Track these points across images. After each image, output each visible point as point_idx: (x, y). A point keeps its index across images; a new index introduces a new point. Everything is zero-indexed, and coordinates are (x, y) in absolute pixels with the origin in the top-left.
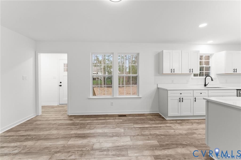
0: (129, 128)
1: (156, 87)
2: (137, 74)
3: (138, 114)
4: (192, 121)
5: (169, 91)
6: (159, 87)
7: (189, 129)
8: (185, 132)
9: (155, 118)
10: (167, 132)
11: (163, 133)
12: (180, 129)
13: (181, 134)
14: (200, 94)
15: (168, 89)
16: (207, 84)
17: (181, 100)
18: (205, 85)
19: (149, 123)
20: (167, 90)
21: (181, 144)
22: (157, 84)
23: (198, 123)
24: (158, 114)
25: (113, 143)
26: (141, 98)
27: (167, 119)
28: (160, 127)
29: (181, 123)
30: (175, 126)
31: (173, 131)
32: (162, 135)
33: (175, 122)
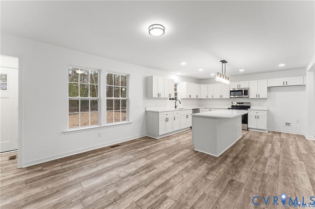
0: (135, 153)
1: (144, 111)
2: (127, 97)
3: (130, 141)
4: (173, 136)
5: (160, 113)
6: (146, 110)
7: (176, 141)
8: (175, 143)
9: (149, 140)
10: (165, 146)
11: (164, 148)
12: (171, 142)
13: (174, 145)
14: (176, 114)
15: (159, 111)
16: (176, 106)
17: (167, 120)
18: (176, 107)
19: (147, 145)
20: (158, 113)
21: (179, 150)
22: (145, 108)
23: (178, 136)
24: (147, 136)
25: (135, 167)
26: (131, 123)
27: (158, 139)
28: (158, 145)
29: (168, 139)
30: (167, 141)
31: (168, 145)
32: (164, 149)
33: (164, 139)
